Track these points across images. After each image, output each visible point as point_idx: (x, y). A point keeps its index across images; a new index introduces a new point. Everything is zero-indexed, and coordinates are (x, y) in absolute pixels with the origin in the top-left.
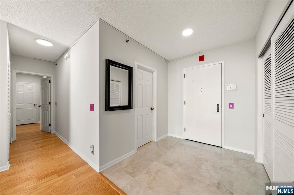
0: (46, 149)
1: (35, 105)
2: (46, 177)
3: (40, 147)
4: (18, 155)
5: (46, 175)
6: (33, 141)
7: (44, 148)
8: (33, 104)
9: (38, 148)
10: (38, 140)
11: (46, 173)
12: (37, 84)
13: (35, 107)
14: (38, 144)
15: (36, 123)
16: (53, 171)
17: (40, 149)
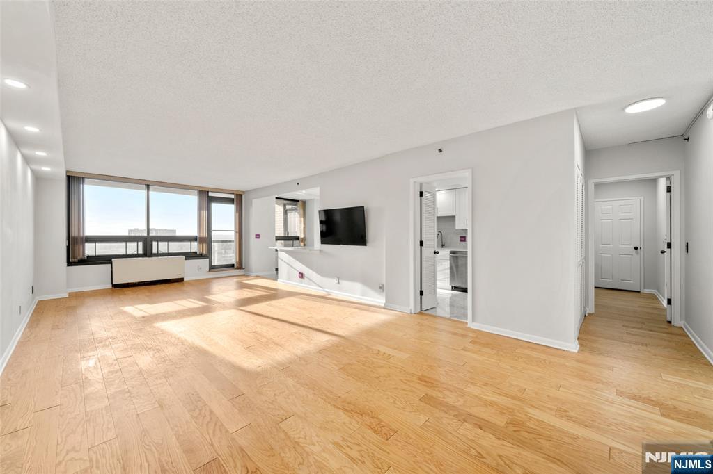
0: (649, 352)
1: (636, 248)
2: (633, 399)
3: (636, 343)
4: (594, 338)
5: (636, 396)
6: (623, 326)
7: (644, 348)
8: (633, 246)
9: (630, 342)
10: (634, 328)
11: (635, 391)
12: (642, 198)
13: (637, 253)
14: (633, 335)
15: (639, 292)
16: (653, 399)
17: (634, 346)
